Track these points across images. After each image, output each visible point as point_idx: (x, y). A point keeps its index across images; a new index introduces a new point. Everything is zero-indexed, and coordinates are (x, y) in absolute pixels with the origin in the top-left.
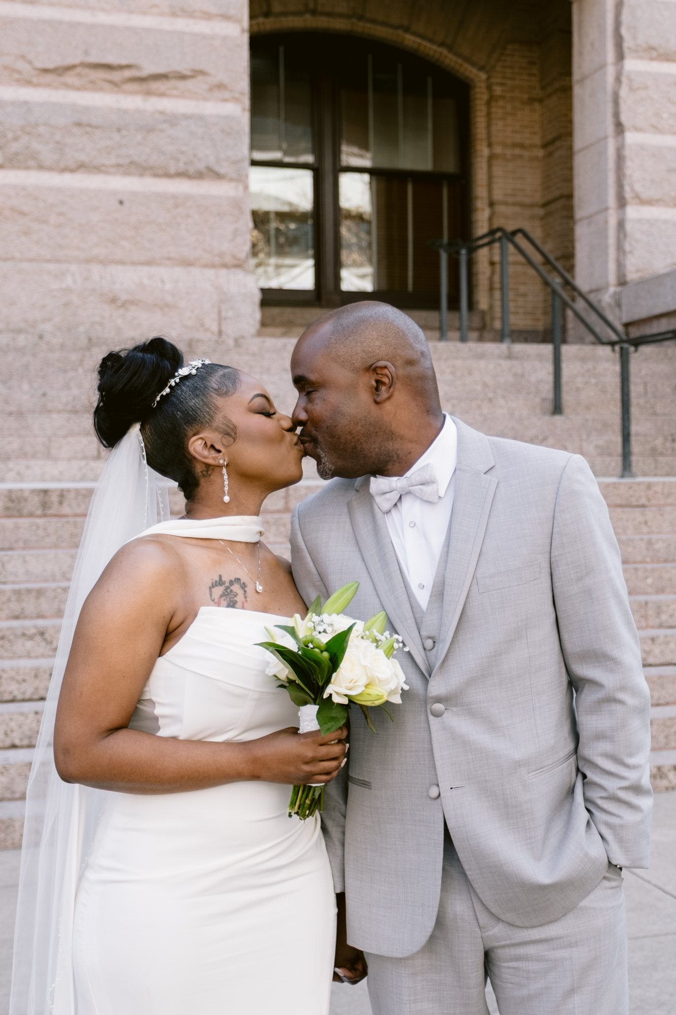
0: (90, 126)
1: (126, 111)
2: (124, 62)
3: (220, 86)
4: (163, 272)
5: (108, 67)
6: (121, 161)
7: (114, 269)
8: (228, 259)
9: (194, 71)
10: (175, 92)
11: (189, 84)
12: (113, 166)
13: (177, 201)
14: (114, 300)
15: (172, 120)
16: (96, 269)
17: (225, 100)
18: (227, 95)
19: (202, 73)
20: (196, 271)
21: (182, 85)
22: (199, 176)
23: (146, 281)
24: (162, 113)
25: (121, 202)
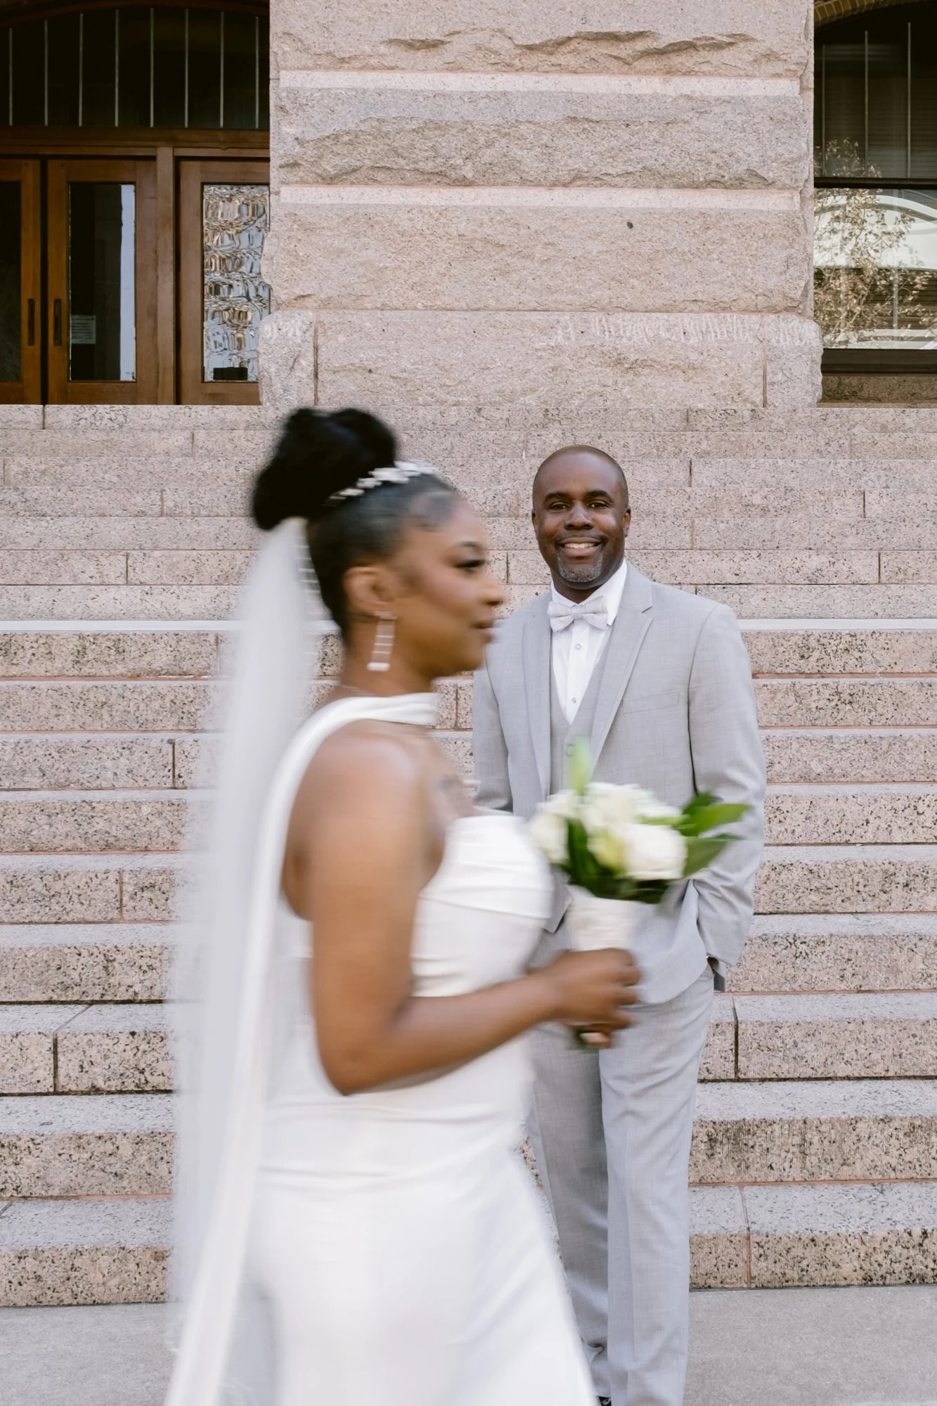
0: (588, 120)
1: (639, 99)
2: (635, 29)
3: (770, 56)
4: (687, 320)
5: (614, 37)
6: (631, 169)
7: (619, 318)
8: (777, 300)
9: (733, 36)
10: (705, 68)
11: (727, 55)
12: (618, 175)
13: (707, 221)
14: (619, 362)
15: (701, 106)
16: (595, 317)
17: (778, 76)
18: (779, 68)
19: (745, 38)
20: (732, 319)
21: (715, 57)
22: (739, 184)
23: (663, 334)
24: (689, 98)
25: (630, 225)
